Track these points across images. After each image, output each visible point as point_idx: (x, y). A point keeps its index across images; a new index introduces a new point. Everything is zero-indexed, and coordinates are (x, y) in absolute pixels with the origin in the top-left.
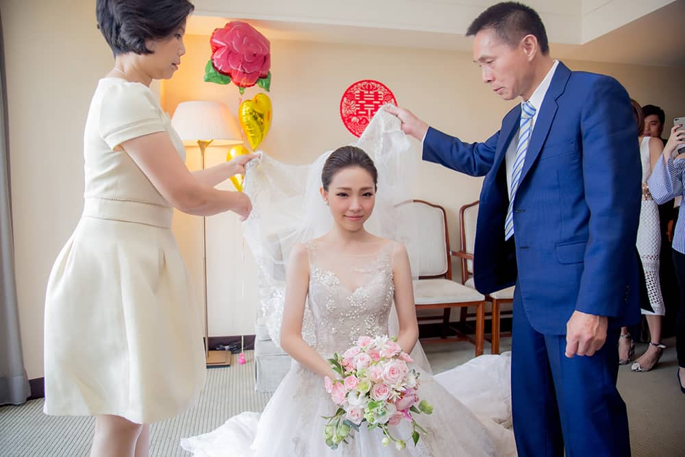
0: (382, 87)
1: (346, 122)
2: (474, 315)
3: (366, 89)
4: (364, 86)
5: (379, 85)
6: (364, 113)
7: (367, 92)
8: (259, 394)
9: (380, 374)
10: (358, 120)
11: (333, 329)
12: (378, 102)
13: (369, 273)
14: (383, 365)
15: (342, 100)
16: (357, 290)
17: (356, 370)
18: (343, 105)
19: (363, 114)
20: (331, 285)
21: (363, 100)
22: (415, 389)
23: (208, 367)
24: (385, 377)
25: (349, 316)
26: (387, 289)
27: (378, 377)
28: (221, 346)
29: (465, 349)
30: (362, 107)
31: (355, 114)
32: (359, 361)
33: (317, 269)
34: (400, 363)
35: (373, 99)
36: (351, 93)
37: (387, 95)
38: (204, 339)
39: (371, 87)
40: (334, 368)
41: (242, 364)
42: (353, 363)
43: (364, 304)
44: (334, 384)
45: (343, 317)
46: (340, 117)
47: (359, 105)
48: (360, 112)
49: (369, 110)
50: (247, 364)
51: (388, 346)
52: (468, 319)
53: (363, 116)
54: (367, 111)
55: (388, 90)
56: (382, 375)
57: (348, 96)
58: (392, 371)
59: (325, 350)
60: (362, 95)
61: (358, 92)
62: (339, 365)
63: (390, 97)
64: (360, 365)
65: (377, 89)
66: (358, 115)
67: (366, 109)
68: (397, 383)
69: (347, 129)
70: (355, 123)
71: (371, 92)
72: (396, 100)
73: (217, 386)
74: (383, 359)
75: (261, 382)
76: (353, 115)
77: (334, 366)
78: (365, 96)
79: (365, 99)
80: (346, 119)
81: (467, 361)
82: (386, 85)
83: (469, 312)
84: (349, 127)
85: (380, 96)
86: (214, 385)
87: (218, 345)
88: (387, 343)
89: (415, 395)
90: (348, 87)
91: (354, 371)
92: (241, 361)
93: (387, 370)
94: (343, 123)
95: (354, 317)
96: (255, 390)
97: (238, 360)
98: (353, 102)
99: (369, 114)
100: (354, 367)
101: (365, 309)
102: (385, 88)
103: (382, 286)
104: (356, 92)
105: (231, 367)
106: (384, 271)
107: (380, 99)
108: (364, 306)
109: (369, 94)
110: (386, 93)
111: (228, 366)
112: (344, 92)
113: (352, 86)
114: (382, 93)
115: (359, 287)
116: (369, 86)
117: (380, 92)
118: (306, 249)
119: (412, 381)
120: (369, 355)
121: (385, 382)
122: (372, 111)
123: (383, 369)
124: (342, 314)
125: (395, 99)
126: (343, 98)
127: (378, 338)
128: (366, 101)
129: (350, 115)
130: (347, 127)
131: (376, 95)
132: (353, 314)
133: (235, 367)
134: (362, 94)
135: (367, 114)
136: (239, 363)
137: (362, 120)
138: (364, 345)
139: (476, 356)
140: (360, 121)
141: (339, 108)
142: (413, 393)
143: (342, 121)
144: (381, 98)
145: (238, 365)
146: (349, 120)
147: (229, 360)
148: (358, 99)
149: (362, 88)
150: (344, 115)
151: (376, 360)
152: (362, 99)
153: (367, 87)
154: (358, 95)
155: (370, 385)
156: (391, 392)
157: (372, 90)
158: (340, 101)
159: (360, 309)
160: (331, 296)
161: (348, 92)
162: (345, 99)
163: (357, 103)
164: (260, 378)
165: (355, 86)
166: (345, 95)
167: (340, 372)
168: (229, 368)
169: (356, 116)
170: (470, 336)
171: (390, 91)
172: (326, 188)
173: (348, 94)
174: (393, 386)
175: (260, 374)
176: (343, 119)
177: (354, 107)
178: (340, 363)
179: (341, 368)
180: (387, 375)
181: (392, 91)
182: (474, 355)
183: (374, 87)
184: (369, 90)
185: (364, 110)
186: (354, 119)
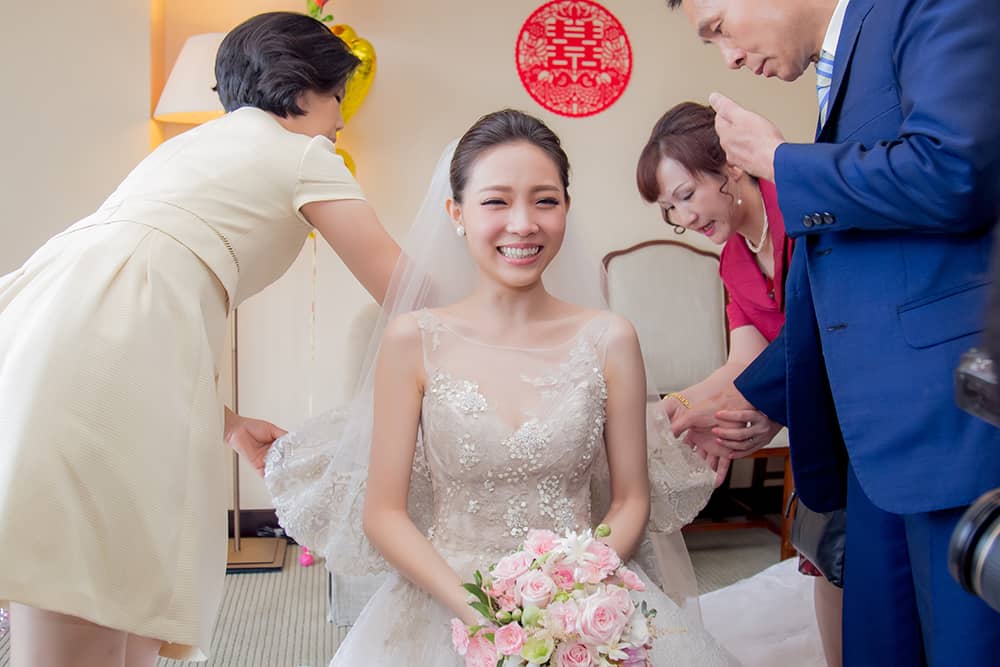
0: (602, 12)
1: (527, 81)
2: (780, 475)
3: (568, 16)
4: (565, 10)
5: (594, 8)
6: (564, 63)
7: (570, 22)
8: (336, 630)
9: (574, 621)
10: (551, 78)
11: (472, 503)
12: (594, 43)
13: (551, 387)
14: (582, 600)
15: (520, 37)
16: (526, 424)
17: (521, 608)
18: (521, 48)
19: (564, 67)
20: (469, 413)
21: (562, 37)
22: (646, 647)
23: (230, 571)
24: (584, 629)
25: (504, 478)
26: (590, 423)
27: (570, 628)
28: (267, 528)
29: (761, 544)
30: (560, 52)
31: (546, 65)
32: (529, 589)
33: (441, 377)
34: (618, 594)
35: (583, 36)
36: (538, 24)
37: (611, 27)
38: (231, 514)
39: (579, 12)
40: (473, 604)
41: (307, 565)
42: (515, 593)
43: (538, 455)
44: (472, 636)
45: (491, 480)
46: (516, 72)
47: (553, 48)
48: (556, 62)
49: (575, 57)
50: (317, 566)
51: (591, 556)
52: (768, 483)
53: (562, 70)
54: (569, 60)
55: (613, 18)
56: (578, 626)
57: (532, 28)
58: (600, 615)
59: (452, 545)
60: (560, 28)
61: (552, 21)
62: (485, 597)
63: (617, 32)
64: (530, 598)
65: (590, 15)
66: (551, 67)
67: (567, 55)
68: (610, 642)
69: (528, 95)
70: (545, 84)
71: (578, 22)
72: (630, 38)
73: (252, 610)
74: (581, 586)
75: (339, 603)
76: (542, 68)
77: (473, 597)
78: (566, 29)
79: (567, 35)
80: (528, 75)
81: (762, 569)
82: (608, 8)
83: (769, 469)
84: (533, 91)
85: (595, 30)
86: (246, 607)
87: (261, 527)
88: (589, 549)
89: (645, 660)
90: (532, 11)
91: (517, 612)
92: (305, 560)
93: (589, 613)
94: (521, 83)
95: (516, 480)
96: (328, 620)
97: (299, 555)
98: (541, 41)
99: (575, 65)
100: (517, 602)
101: (540, 465)
102: (608, 13)
103: (580, 418)
104: (548, 22)
105: (285, 572)
106: (584, 384)
107: (596, 36)
108: (539, 460)
109: (574, 25)
110: (610, 23)
111: (279, 569)
112: (524, 22)
113: (541, 9)
114: (601, 24)
115: (528, 418)
116: (574, 9)
117: (596, 23)
118: (420, 329)
119: (641, 632)
120: (551, 576)
121: (585, 639)
122: (580, 60)
123: (582, 610)
124: (490, 474)
125: (626, 37)
126: (522, 32)
127: (571, 536)
128: (569, 39)
129: (537, 67)
130: (529, 90)
131: (589, 27)
132: (515, 473)
133: (292, 573)
134: (560, 26)
135: (569, 66)
136: (302, 565)
137: (559, 78)
138: (540, 550)
139: (782, 559)
140: (556, 81)
141: (514, 52)
142: (643, 657)
143: (518, 78)
144: (598, 33)
145: (298, 567)
146: (534, 78)
147: (280, 558)
148: (553, 34)
149: (559, 14)
150: (523, 67)
151: (566, 586)
152: (560, 35)
153: (570, 12)
154: (553, 28)
155: (551, 648)
156: (596, 662)
157: (581, 17)
158: (516, 39)
159: (530, 465)
160: (467, 436)
161: (532, 21)
162: (526, 35)
163: (550, 42)
164: (338, 596)
165: (547, 9)
166: (527, 26)
167: (485, 613)
168: (279, 574)
169: (548, 69)
170: (772, 517)
171: (616, 21)
172: (458, 199)
173: (532, 26)
174: (600, 649)
175: (338, 589)
176: (522, 74)
177: (545, 52)
178: (487, 591)
179: (488, 603)
180: (589, 625)
181: (621, 21)
182: (779, 556)
183: (584, 11)
184: (574, 17)
185: (563, 58)
186: (543, 75)
